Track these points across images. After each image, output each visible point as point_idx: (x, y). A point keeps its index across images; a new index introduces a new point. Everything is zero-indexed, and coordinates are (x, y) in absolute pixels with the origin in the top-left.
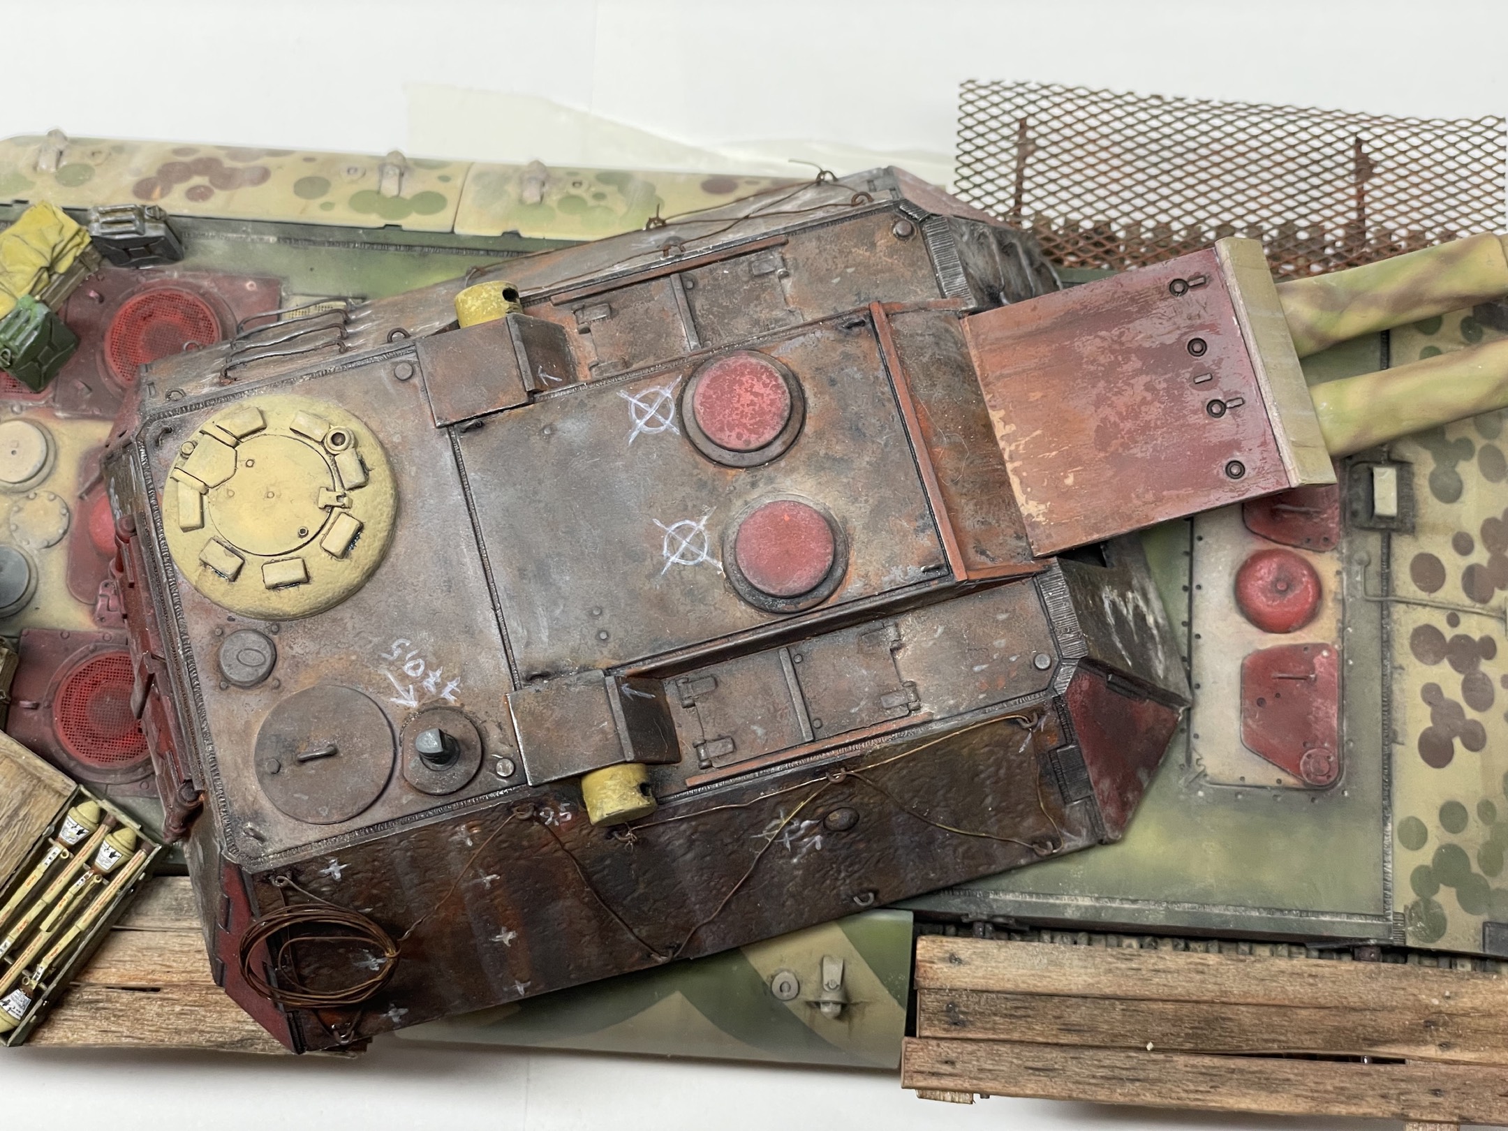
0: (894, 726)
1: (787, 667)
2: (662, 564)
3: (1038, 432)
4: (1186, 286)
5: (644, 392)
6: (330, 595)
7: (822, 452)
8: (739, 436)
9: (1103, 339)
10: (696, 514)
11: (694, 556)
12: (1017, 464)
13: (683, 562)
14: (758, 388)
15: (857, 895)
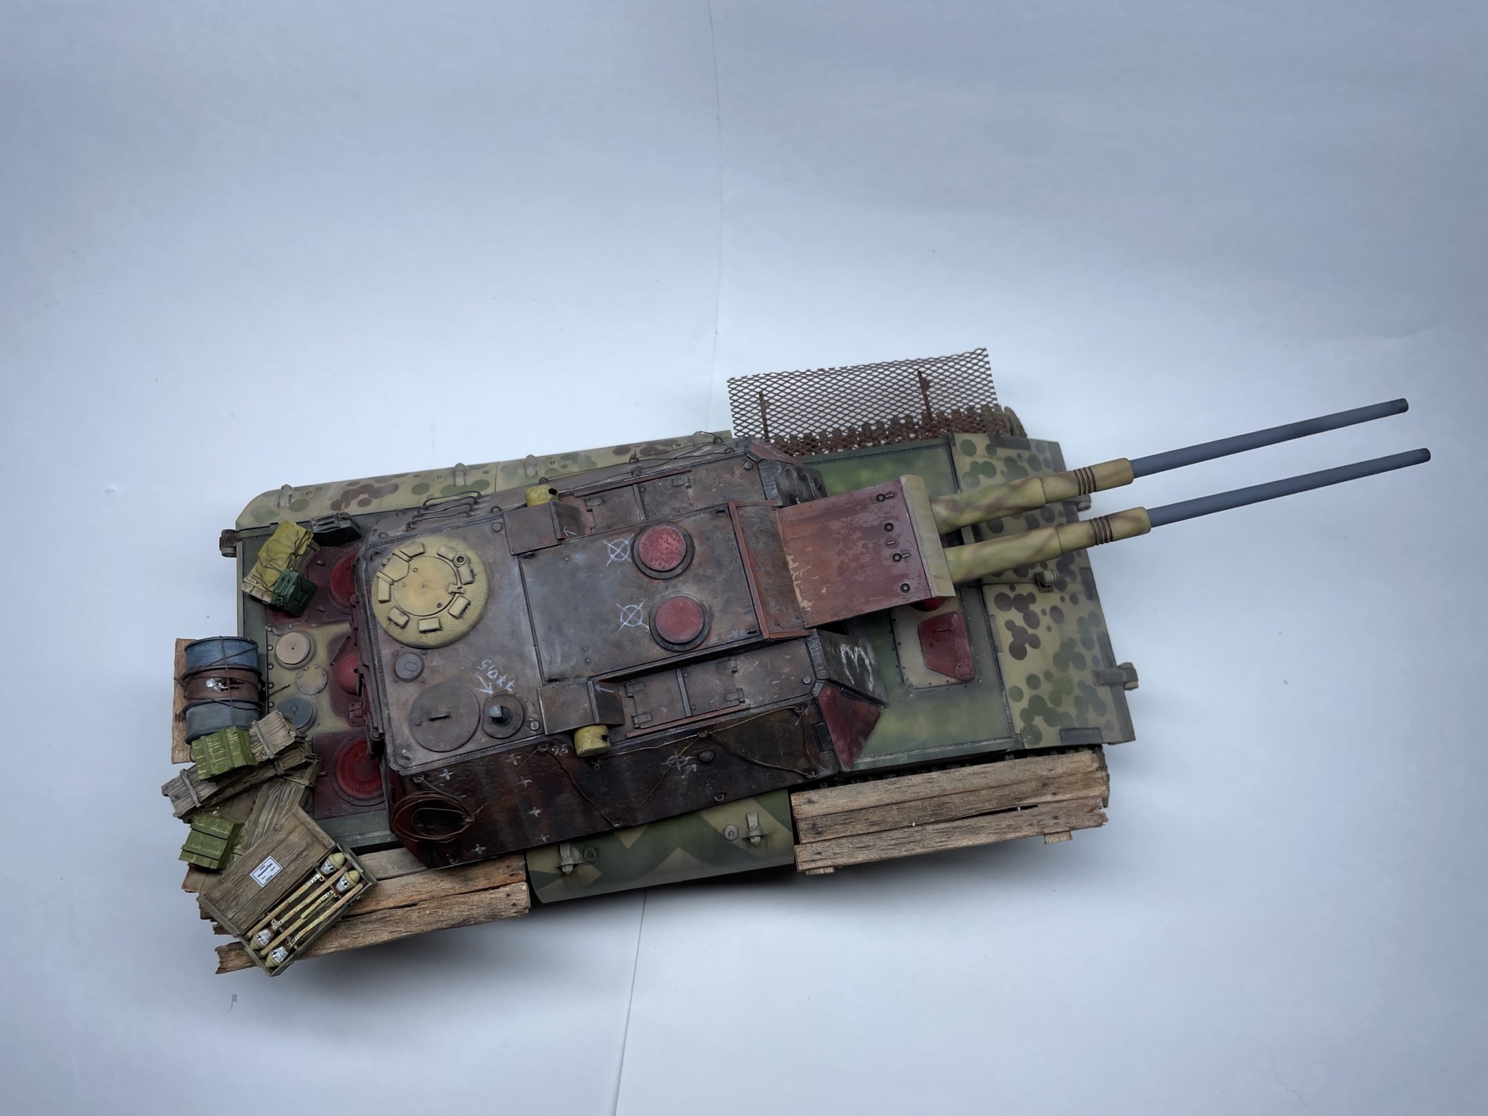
0: (731, 710)
1: (680, 679)
2: (619, 626)
3: (810, 567)
4: (885, 498)
5: (615, 541)
6: (452, 637)
7: (701, 573)
8: (660, 564)
9: (843, 522)
10: (638, 602)
11: (636, 622)
12: (799, 582)
13: (630, 625)
14: (670, 540)
15: (716, 795)
